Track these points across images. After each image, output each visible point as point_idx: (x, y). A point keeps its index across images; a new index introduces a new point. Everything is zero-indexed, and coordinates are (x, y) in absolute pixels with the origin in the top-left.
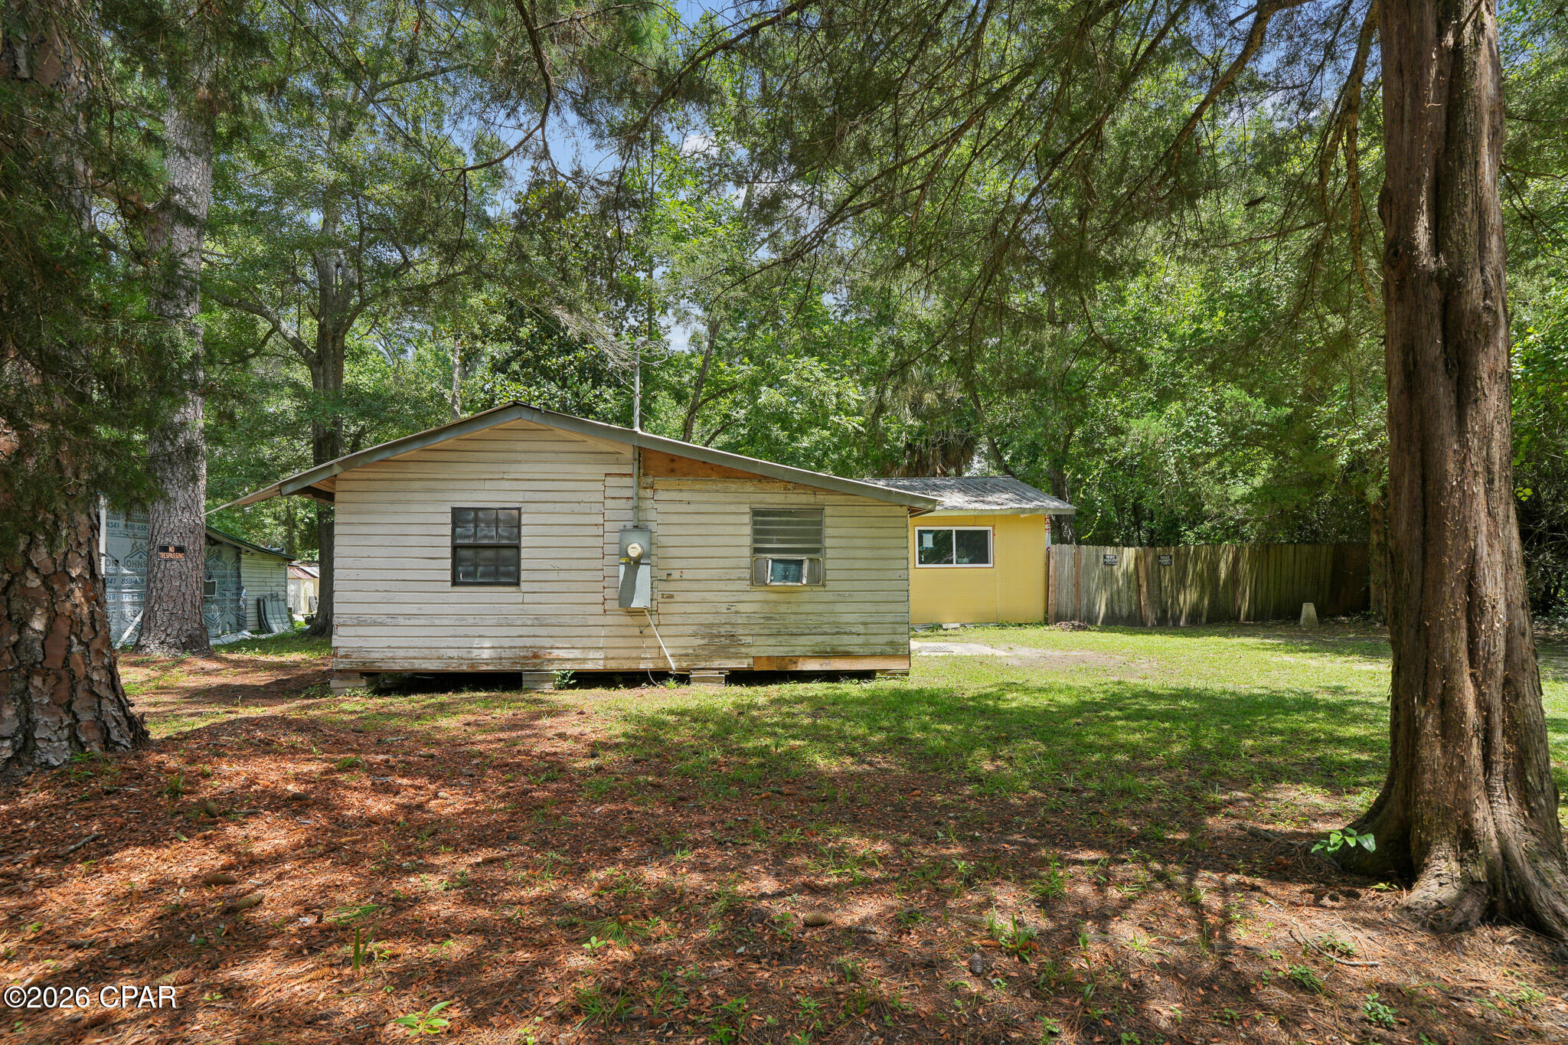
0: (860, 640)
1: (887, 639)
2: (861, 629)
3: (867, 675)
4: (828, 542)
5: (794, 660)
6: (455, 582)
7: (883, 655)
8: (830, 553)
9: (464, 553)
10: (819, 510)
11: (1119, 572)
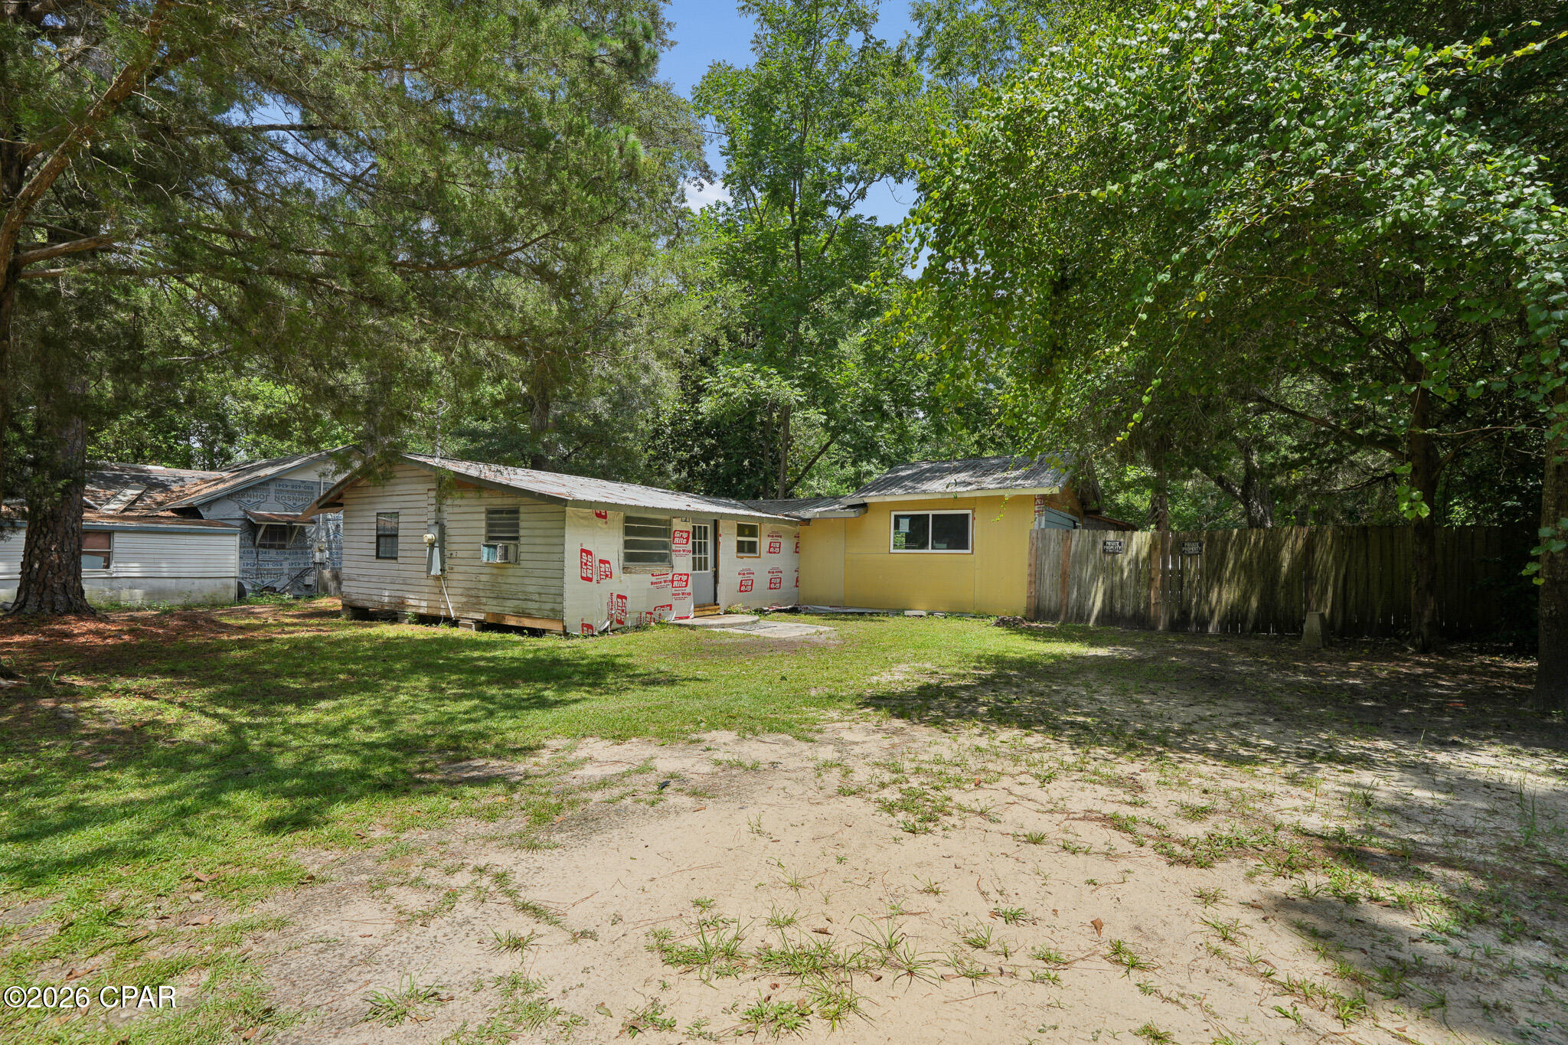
0: (536, 605)
1: (548, 606)
2: (536, 597)
3: (535, 633)
4: (522, 532)
5: (502, 616)
6: (378, 557)
7: (548, 618)
8: (523, 540)
9: (382, 540)
10: (516, 512)
11: (1124, 560)
